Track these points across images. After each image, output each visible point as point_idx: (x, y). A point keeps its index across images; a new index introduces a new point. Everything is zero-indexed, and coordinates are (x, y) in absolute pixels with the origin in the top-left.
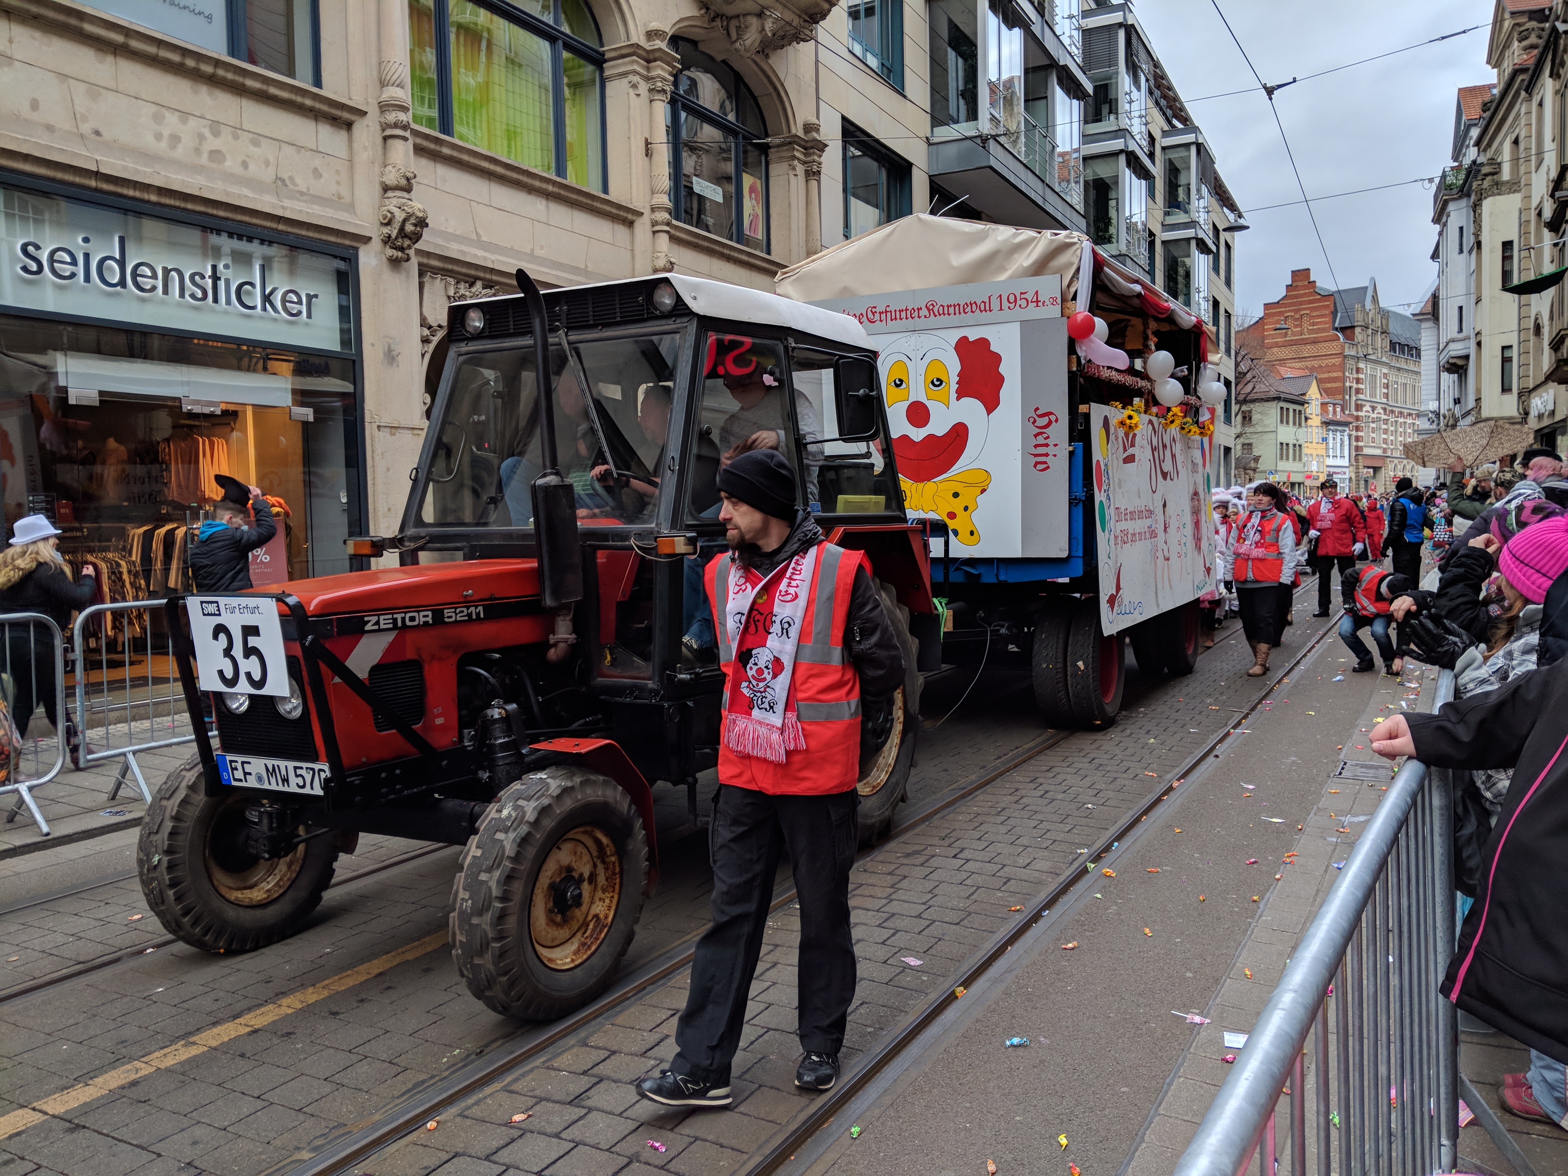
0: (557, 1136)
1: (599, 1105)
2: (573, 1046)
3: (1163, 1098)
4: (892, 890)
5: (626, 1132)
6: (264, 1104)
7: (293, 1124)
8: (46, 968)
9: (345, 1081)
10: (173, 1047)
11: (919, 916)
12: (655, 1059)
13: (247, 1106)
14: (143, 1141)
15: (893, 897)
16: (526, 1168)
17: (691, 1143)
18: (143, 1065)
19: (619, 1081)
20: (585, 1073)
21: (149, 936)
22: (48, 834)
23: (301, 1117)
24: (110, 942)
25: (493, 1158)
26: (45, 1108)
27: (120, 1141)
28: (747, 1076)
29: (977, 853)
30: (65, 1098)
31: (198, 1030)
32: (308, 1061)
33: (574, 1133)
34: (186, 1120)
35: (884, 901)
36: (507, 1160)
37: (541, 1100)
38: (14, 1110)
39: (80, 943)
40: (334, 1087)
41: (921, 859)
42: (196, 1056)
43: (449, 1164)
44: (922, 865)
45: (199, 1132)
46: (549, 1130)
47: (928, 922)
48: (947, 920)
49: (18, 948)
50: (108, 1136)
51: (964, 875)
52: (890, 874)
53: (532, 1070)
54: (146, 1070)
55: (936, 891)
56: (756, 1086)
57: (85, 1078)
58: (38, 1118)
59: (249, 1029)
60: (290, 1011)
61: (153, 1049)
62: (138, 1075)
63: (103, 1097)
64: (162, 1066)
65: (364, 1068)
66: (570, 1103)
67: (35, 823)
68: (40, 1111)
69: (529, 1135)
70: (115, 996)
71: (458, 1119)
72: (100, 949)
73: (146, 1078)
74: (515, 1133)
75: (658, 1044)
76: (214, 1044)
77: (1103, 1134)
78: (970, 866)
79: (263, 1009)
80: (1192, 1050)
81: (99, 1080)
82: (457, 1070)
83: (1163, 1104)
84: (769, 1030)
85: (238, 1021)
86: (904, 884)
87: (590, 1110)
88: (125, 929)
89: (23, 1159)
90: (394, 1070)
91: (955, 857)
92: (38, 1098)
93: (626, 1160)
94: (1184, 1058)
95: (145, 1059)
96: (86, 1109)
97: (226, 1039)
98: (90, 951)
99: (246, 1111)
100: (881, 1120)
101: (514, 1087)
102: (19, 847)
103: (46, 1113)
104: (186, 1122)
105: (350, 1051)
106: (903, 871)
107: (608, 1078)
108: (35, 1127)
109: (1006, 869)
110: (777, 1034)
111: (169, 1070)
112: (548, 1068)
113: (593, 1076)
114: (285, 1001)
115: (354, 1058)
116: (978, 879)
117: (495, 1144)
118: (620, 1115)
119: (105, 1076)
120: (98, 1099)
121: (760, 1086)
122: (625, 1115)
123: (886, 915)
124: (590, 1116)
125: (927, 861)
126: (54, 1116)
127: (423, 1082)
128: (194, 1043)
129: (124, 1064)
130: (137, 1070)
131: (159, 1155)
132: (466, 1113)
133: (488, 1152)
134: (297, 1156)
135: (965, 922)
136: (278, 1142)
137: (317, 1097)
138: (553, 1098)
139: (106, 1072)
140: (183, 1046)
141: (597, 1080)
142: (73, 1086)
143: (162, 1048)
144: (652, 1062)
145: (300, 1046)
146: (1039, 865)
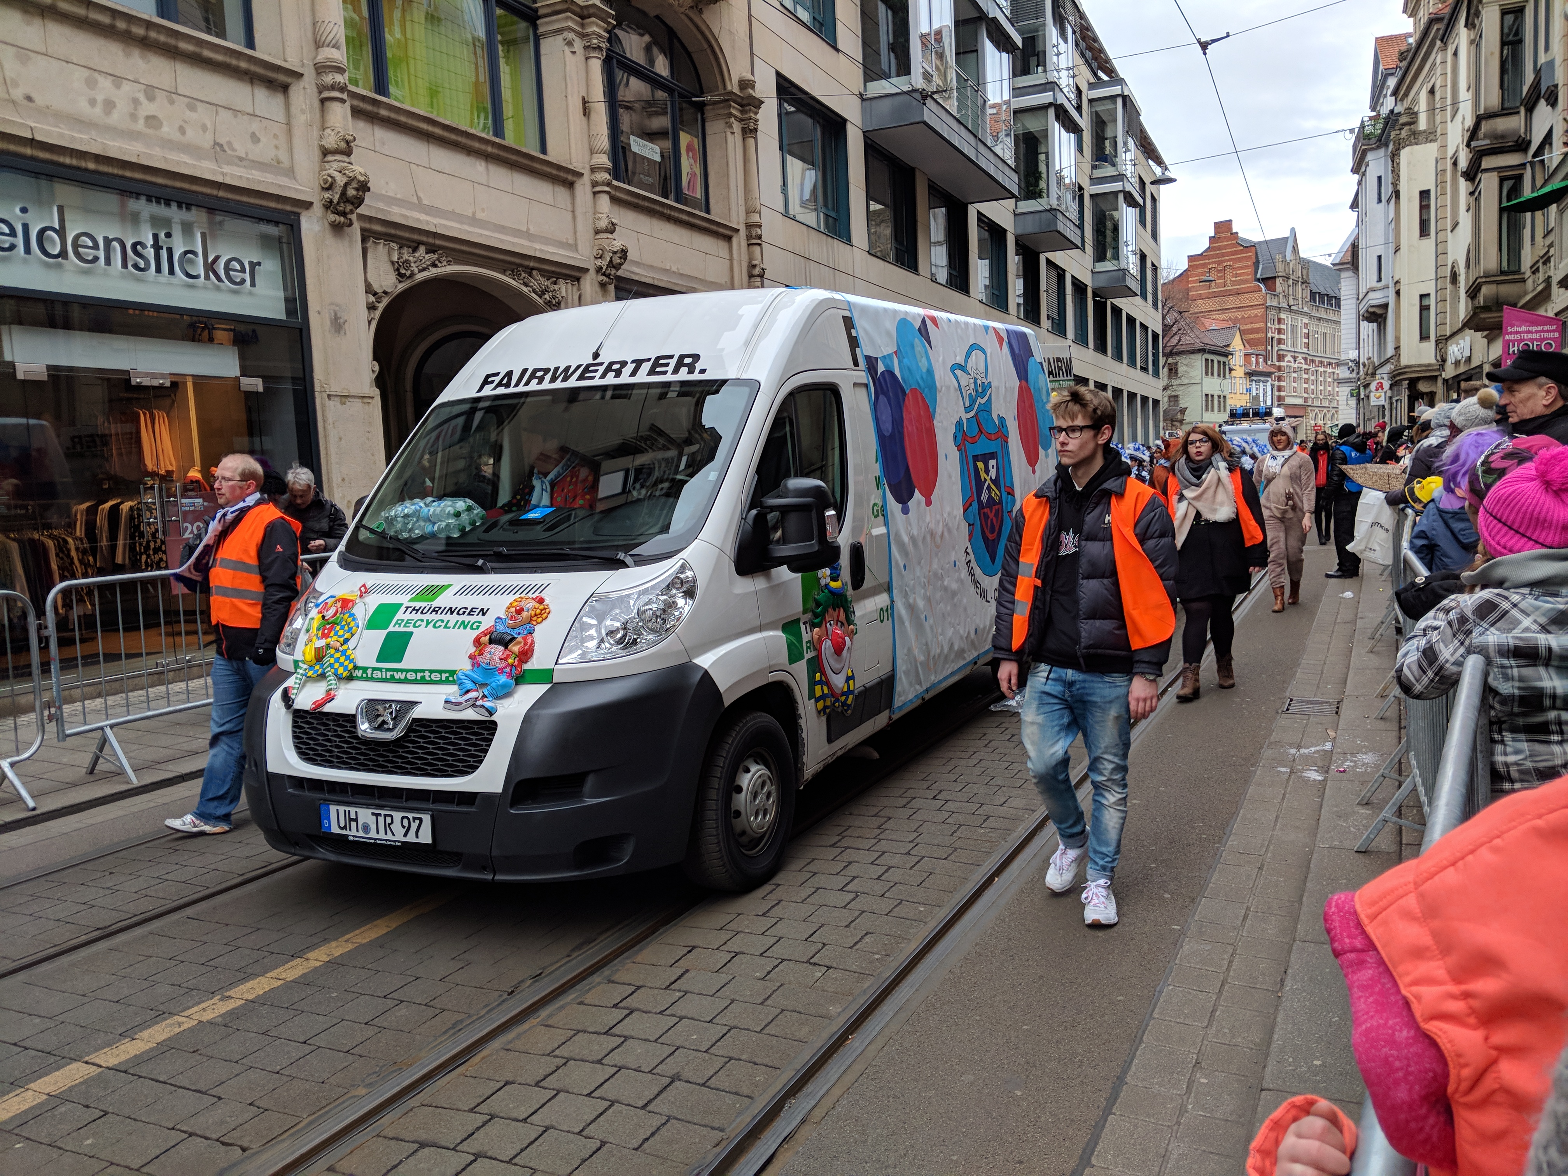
0: (599, 1062)
1: (633, 1034)
2: (599, 983)
3: (1156, 1004)
4: (879, 831)
5: (665, 1056)
6: (313, 1048)
7: (345, 1064)
8: (64, 936)
9: (385, 1024)
10: (210, 1002)
11: (908, 853)
12: (679, 991)
13: (296, 1051)
14: (202, 1086)
15: (881, 837)
16: (575, 1091)
17: (726, 1063)
18: (184, 1019)
19: (650, 1012)
20: (615, 1006)
21: (163, 902)
22: (34, 809)
23: (350, 1057)
24: (124, 908)
25: (541, 1084)
26: (97, 1061)
27: (180, 1087)
28: (769, 1002)
29: (954, 794)
30: (115, 1051)
31: (232, 985)
32: (346, 1007)
33: (616, 1058)
34: (238, 1066)
35: (873, 841)
36: (555, 1086)
37: (578, 1031)
38: (68, 1064)
39: (94, 911)
40: (377, 1030)
41: (905, 801)
42: (234, 1009)
43: (502, 1091)
44: (904, 806)
45: (253, 1075)
46: (590, 1059)
47: (917, 859)
48: (935, 855)
49: (31, 918)
50: (165, 1083)
51: (947, 815)
52: (875, 816)
53: (562, 1007)
54: (188, 1024)
55: (920, 830)
56: (779, 1010)
57: (129, 1034)
58: (93, 1071)
59: (280, 982)
60: (318, 964)
61: (190, 1004)
62: (182, 1029)
63: (151, 1049)
64: (204, 1019)
65: (403, 1011)
66: (606, 1033)
67: (20, 798)
68: (94, 1064)
69: (572, 1062)
70: (141, 958)
71: (502, 1053)
72: (116, 916)
73: (191, 1030)
74: (561, 1061)
75: (679, 978)
76: (251, 997)
77: (1106, 1037)
78: (951, 806)
79: (291, 964)
80: (1177, 961)
81: (145, 1034)
82: (493, 1008)
83: (1157, 1010)
84: (783, 960)
85: (269, 975)
86: (890, 825)
87: (626, 1038)
88: (136, 896)
89: (87, 1107)
90: (431, 1012)
91: (934, 798)
92: (88, 1054)
93: (668, 1080)
94: (1172, 968)
95: (186, 1013)
96: (139, 1060)
97: (261, 992)
98: (105, 918)
99: (295, 1055)
100: (900, 1034)
101: (549, 1023)
102: (10, 823)
103: (101, 1066)
104: (238, 1068)
105: (385, 997)
106: (887, 812)
107: (639, 1010)
108: (92, 1079)
109: (984, 807)
110: (791, 964)
111: (210, 1022)
112: (581, 1003)
113: (624, 1008)
114: (310, 955)
115: (390, 1003)
116: (961, 818)
117: (542, 1073)
118: (656, 1041)
119: (149, 1031)
120: (146, 1052)
121: (783, 1010)
122: (660, 1041)
123: (877, 854)
124: (627, 1043)
125: (909, 803)
126: (108, 1068)
127: (461, 1021)
128: (230, 997)
129: (165, 1019)
130: (180, 1024)
131: (220, 1098)
132: (508, 1047)
133: (538, 1079)
134: (354, 1092)
135: (953, 857)
136: (332, 1080)
137: (360, 1040)
138: (590, 1030)
139: (149, 1027)
140: (221, 1000)
141: (627, 1012)
142: (119, 1040)
143: (199, 1003)
144: (678, 994)
145: (335, 995)
146: (1014, 802)
